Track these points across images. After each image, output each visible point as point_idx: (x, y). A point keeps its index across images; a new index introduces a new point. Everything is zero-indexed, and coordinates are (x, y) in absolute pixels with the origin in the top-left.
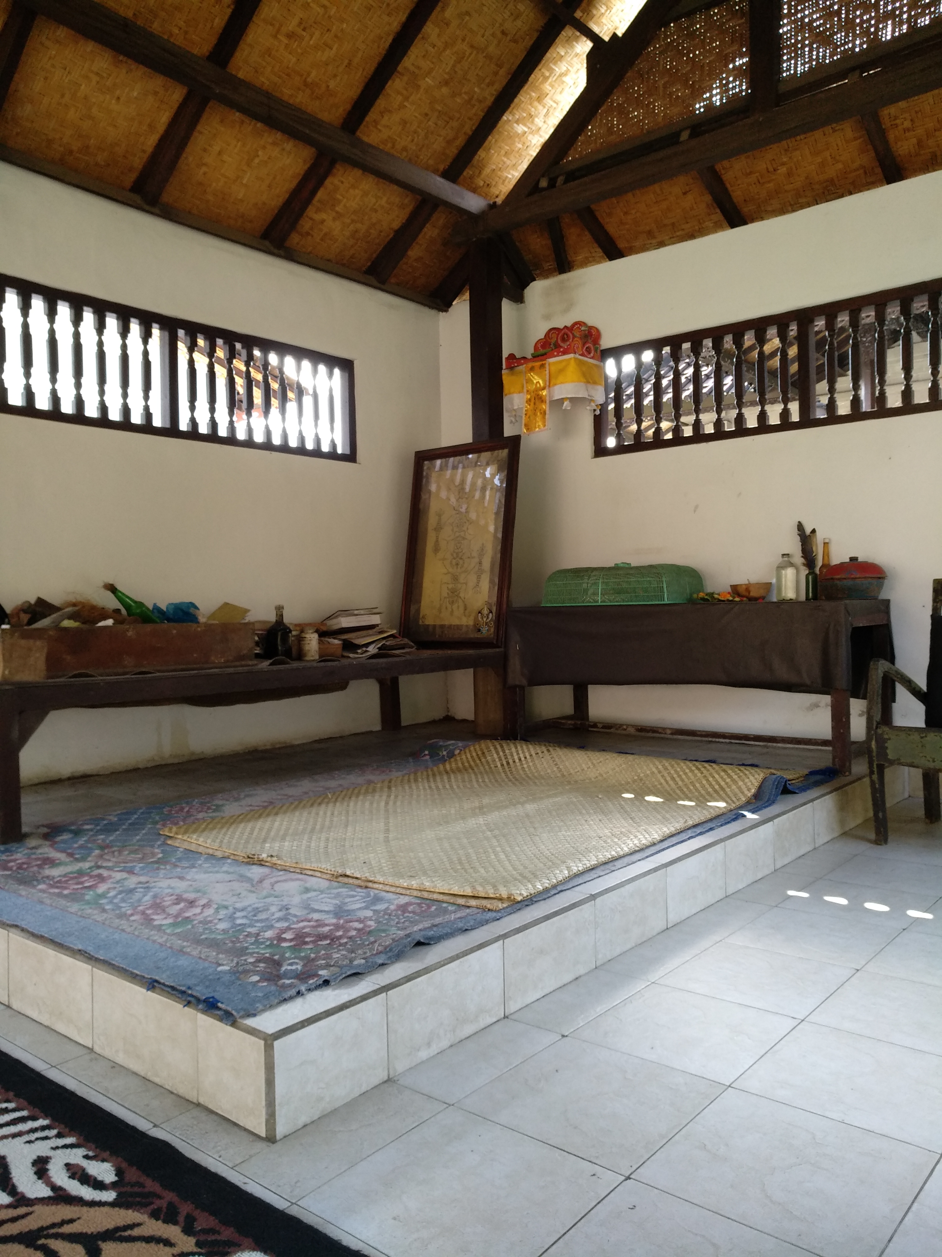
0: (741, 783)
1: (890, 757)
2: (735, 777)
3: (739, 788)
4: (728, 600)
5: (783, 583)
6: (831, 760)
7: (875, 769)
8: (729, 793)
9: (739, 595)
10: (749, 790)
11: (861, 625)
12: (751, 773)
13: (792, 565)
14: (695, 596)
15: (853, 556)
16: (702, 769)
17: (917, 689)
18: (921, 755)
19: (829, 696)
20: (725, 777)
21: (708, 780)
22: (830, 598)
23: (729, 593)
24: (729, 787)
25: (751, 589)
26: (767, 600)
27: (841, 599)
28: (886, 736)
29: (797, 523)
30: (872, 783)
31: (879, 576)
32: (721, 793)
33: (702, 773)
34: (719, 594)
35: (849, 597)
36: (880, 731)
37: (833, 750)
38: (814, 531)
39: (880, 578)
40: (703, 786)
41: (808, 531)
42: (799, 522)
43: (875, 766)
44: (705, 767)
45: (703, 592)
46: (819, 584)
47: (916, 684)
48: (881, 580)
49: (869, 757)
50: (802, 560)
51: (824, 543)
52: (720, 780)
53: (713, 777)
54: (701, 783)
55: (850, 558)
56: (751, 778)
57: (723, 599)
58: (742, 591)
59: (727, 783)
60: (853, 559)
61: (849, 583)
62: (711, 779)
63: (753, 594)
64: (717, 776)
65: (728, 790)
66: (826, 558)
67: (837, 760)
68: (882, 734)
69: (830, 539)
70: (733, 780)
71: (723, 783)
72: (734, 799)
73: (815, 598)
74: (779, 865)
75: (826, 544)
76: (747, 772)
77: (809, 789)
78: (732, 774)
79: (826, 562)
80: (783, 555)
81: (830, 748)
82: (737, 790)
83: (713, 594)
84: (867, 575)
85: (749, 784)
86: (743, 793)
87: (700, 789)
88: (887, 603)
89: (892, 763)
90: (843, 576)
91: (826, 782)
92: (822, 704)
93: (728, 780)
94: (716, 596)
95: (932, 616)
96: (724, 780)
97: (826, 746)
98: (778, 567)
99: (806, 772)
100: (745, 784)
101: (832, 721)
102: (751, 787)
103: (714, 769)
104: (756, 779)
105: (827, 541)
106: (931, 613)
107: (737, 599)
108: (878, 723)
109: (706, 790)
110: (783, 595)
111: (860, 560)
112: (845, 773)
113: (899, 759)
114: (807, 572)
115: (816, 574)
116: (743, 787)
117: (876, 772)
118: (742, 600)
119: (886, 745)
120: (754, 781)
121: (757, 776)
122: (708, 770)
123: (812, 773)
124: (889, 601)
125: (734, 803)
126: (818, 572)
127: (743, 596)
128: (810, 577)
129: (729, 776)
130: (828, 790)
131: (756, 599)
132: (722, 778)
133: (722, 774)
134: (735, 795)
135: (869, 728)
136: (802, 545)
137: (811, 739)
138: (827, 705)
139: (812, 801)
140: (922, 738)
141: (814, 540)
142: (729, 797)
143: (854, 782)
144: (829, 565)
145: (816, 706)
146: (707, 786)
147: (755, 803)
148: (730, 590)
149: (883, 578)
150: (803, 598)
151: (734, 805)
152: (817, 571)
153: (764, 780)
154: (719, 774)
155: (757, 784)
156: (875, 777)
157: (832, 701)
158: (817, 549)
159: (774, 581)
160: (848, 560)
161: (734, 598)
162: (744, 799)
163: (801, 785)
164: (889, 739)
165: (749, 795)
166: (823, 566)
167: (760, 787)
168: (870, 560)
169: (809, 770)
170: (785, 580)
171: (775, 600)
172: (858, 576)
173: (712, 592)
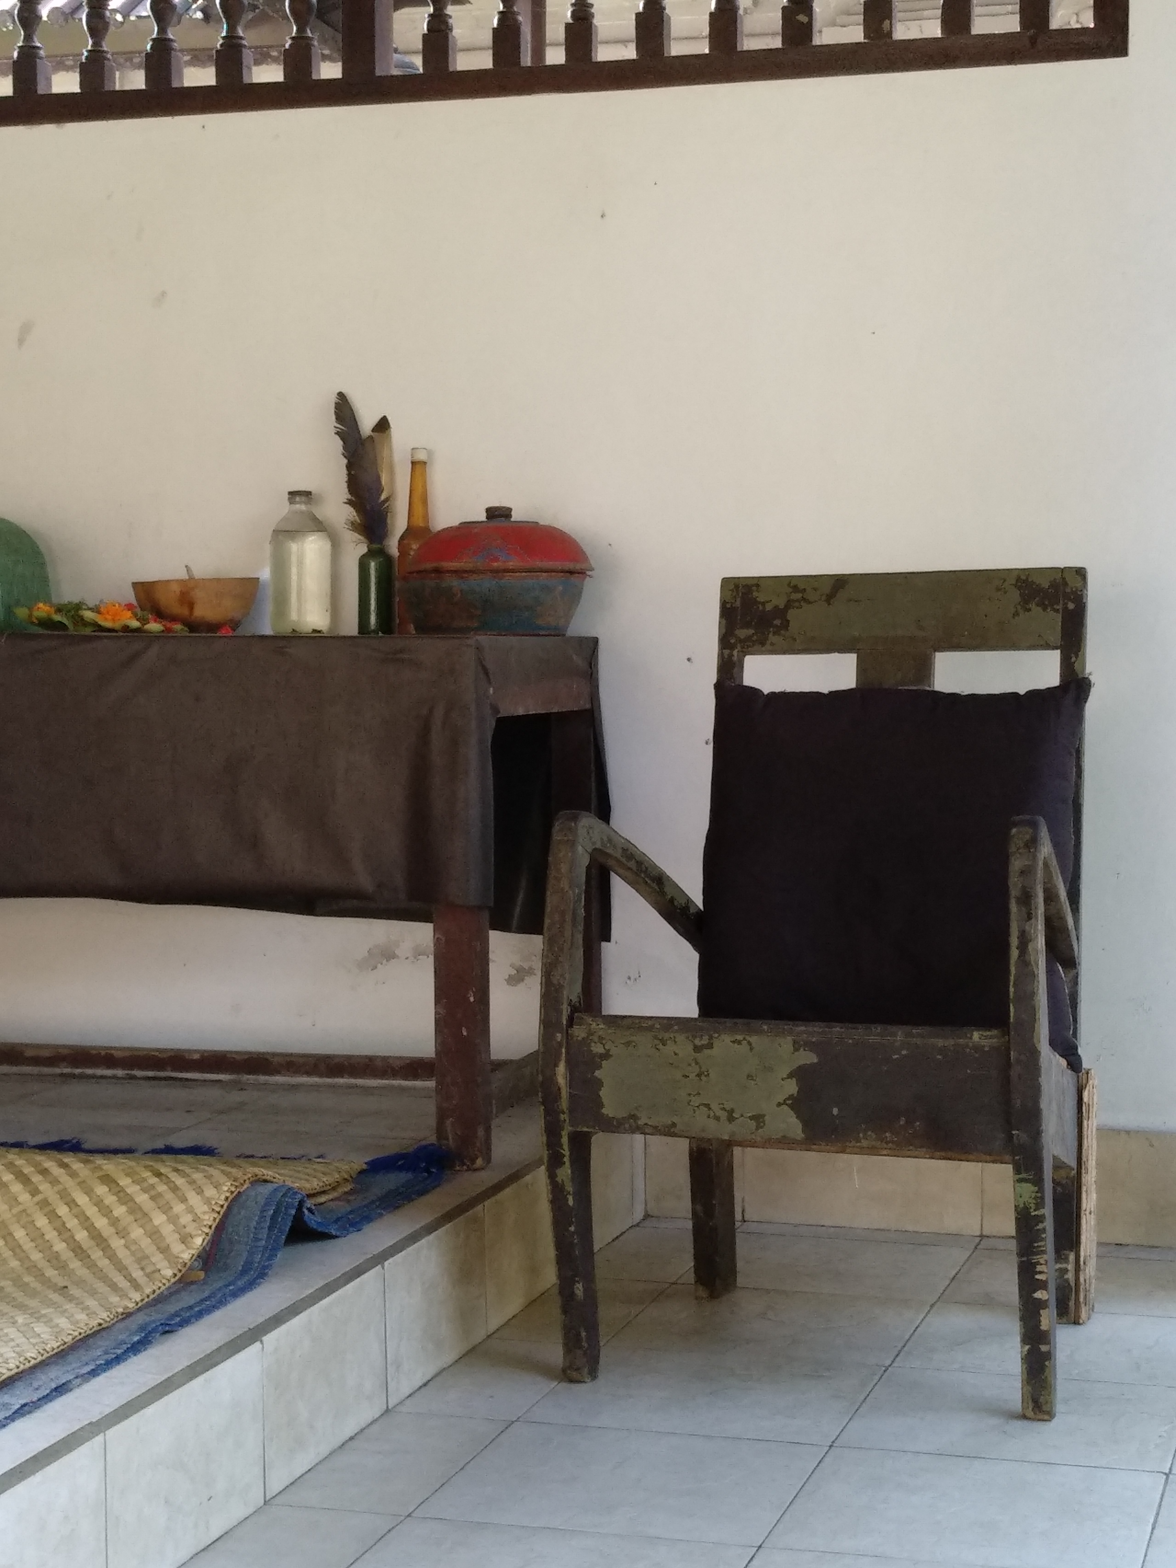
0: (159, 1219)
1: (608, 1110)
2: (142, 1199)
3: (154, 1234)
4: (126, 629)
5: (294, 577)
6: (432, 1122)
7: (566, 1151)
8: (123, 1254)
9: (160, 614)
10: (185, 1239)
11: (521, 711)
12: (192, 1182)
13: (319, 526)
14: (21, 612)
15: (496, 504)
16: (36, 1178)
17: (680, 902)
18: (696, 1101)
19: (429, 927)
20: (110, 1200)
21: (52, 1216)
22: (426, 628)
23: (129, 607)
24: (122, 1233)
25: (199, 595)
26: (246, 630)
27: (463, 631)
28: (598, 1049)
29: (333, 399)
30: (557, 1190)
31: (569, 565)
32: (97, 1254)
33: (35, 1192)
34: (96, 610)
35: (484, 627)
36: (579, 1032)
37: (438, 1091)
38: (383, 425)
39: (571, 572)
40: (37, 1236)
41: (367, 423)
42: (341, 395)
43: (565, 1140)
44: (44, 1172)
45: (48, 600)
46: (397, 585)
47: (677, 886)
48: (574, 579)
49: (547, 1113)
50: (349, 513)
51: (413, 463)
52: (92, 1211)
53: (71, 1203)
54: (30, 1225)
55: (488, 510)
56: (194, 1199)
57: (108, 624)
58: (169, 600)
59: (115, 1222)
60: (498, 514)
61: (485, 584)
62: (63, 1210)
63: (203, 611)
64: (82, 1199)
65: (117, 1243)
66: (418, 509)
67: (449, 1122)
68: (585, 1042)
69: (430, 453)
70: (135, 1210)
71: (101, 1223)
72: (137, 1274)
73: (386, 625)
74: (278, 1481)
75: (418, 466)
76: (180, 1181)
77: (368, 1219)
78: (132, 1189)
79: (419, 522)
80: (293, 494)
81: (431, 1084)
82: (146, 1243)
83: (78, 606)
84: (539, 564)
85: (186, 1219)
86: (165, 1250)
87: (28, 1245)
88: (591, 646)
89: (612, 1126)
90: (469, 566)
91: (422, 1193)
92: (405, 949)
93: (120, 1211)
94: (88, 615)
95: (718, 687)
96: (106, 1211)
97: (416, 1077)
98: (277, 532)
99: (359, 1162)
100: (173, 1220)
101: (437, 1001)
102: (191, 1228)
103: (73, 1175)
104: (208, 1201)
105: (421, 456)
106: (715, 681)
107: (154, 626)
108: (574, 1009)
109: (45, 1247)
110: (294, 616)
111: (516, 516)
112: (473, 1161)
113: (634, 1117)
114: (363, 549)
115: (388, 559)
116: (167, 1230)
117: (566, 1159)
118: (168, 630)
119: (597, 1073)
120: (201, 1208)
121: (210, 1192)
122: (55, 1182)
123: (377, 1166)
124: (595, 641)
125: (136, 1286)
126: (394, 550)
127: (174, 619)
128: (373, 564)
129: (124, 1198)
130: (427, 1219)
131: (213, 627)
132: (99, 1203)
133: (101, 1190)
134: (142, 1259)
135: (548, 1024)
136: (349, 467)
137: (371, 1059)
138: (418, 953)
139: (380, 1259)
140: (697, 1049)
141: (385, 453)
142: (121, 1268)
143: (497, 1188)
144: (426, 530)
145: (388, 955)
146: (51, 1235)
147: (205, 1282)
148: (131, 597)
149: (582, 573)
150: (350, 626)
151: (137, 1297)
152: (393, 546)
153: (235, 1202)
154: (89, 1192)
155: (210, 1219)
156: (565, 1173)
157: (437, 942)
158: (392, 480)
159: (265, 574)
160: (482, 517)
161: (144, 621)
162: (168, 1273)
163: (343, 1208)
164: (606, 1056)
165: (186, 1256)
166: (411, 532)
167: (220, 1228)
168: (545, 519)
169: (368, 1159)
170: (300, 576)
171: (268, 631)
172: (511, 565)
173: (76, 600)
